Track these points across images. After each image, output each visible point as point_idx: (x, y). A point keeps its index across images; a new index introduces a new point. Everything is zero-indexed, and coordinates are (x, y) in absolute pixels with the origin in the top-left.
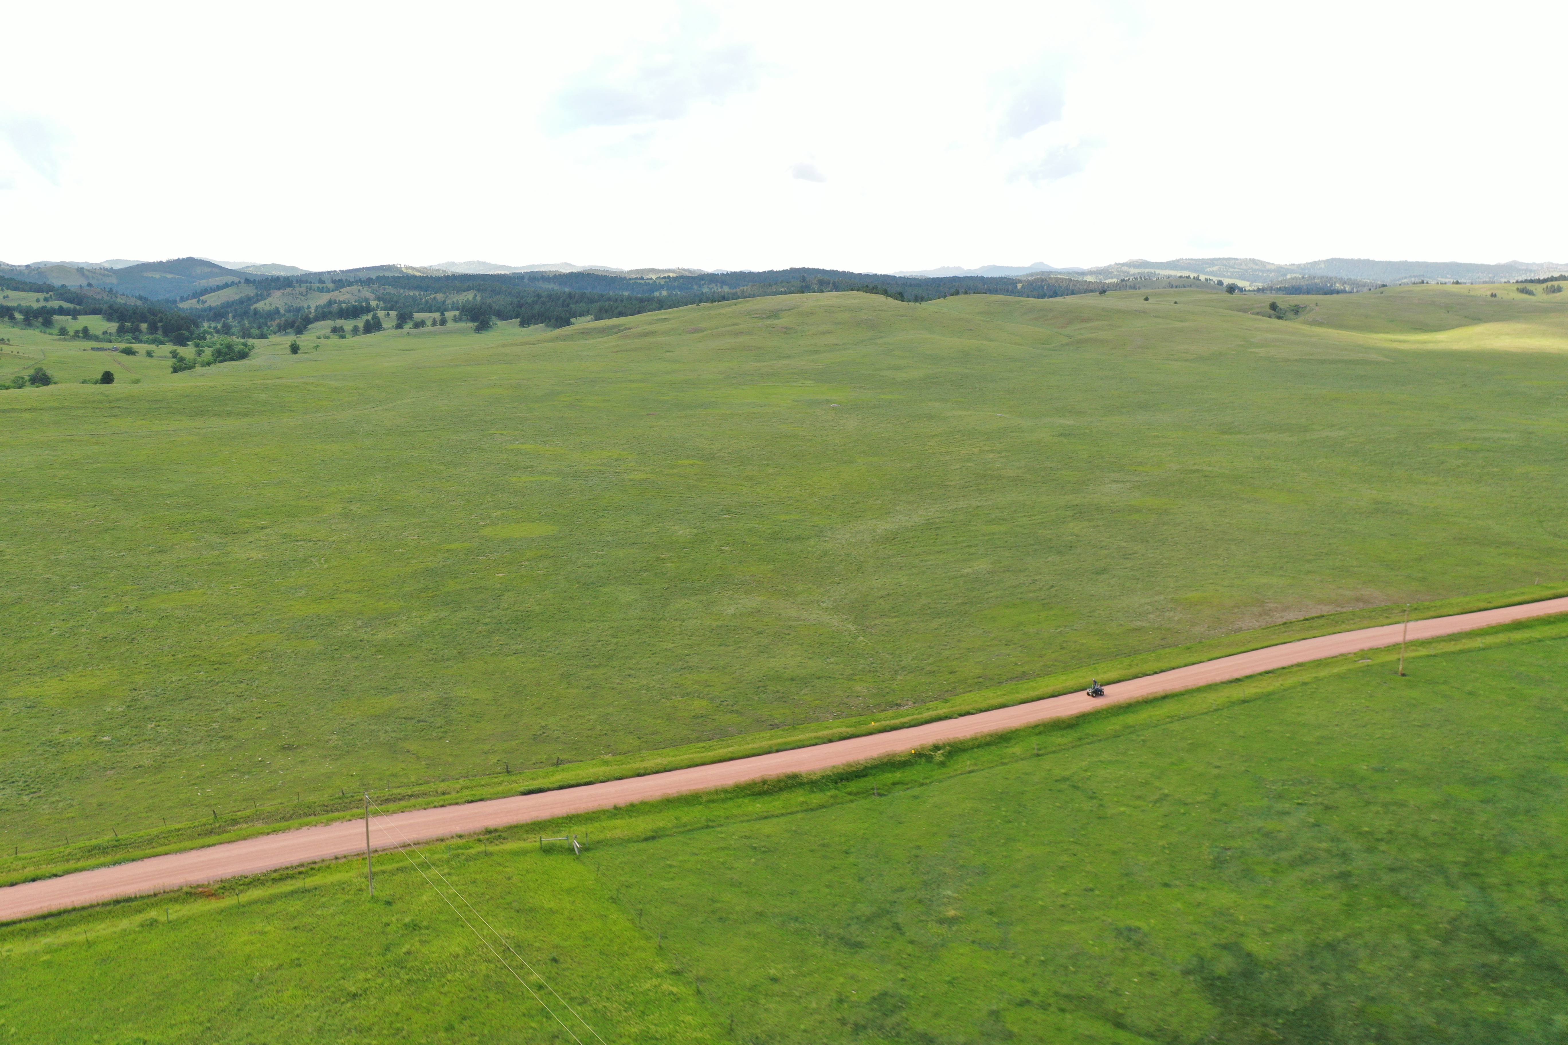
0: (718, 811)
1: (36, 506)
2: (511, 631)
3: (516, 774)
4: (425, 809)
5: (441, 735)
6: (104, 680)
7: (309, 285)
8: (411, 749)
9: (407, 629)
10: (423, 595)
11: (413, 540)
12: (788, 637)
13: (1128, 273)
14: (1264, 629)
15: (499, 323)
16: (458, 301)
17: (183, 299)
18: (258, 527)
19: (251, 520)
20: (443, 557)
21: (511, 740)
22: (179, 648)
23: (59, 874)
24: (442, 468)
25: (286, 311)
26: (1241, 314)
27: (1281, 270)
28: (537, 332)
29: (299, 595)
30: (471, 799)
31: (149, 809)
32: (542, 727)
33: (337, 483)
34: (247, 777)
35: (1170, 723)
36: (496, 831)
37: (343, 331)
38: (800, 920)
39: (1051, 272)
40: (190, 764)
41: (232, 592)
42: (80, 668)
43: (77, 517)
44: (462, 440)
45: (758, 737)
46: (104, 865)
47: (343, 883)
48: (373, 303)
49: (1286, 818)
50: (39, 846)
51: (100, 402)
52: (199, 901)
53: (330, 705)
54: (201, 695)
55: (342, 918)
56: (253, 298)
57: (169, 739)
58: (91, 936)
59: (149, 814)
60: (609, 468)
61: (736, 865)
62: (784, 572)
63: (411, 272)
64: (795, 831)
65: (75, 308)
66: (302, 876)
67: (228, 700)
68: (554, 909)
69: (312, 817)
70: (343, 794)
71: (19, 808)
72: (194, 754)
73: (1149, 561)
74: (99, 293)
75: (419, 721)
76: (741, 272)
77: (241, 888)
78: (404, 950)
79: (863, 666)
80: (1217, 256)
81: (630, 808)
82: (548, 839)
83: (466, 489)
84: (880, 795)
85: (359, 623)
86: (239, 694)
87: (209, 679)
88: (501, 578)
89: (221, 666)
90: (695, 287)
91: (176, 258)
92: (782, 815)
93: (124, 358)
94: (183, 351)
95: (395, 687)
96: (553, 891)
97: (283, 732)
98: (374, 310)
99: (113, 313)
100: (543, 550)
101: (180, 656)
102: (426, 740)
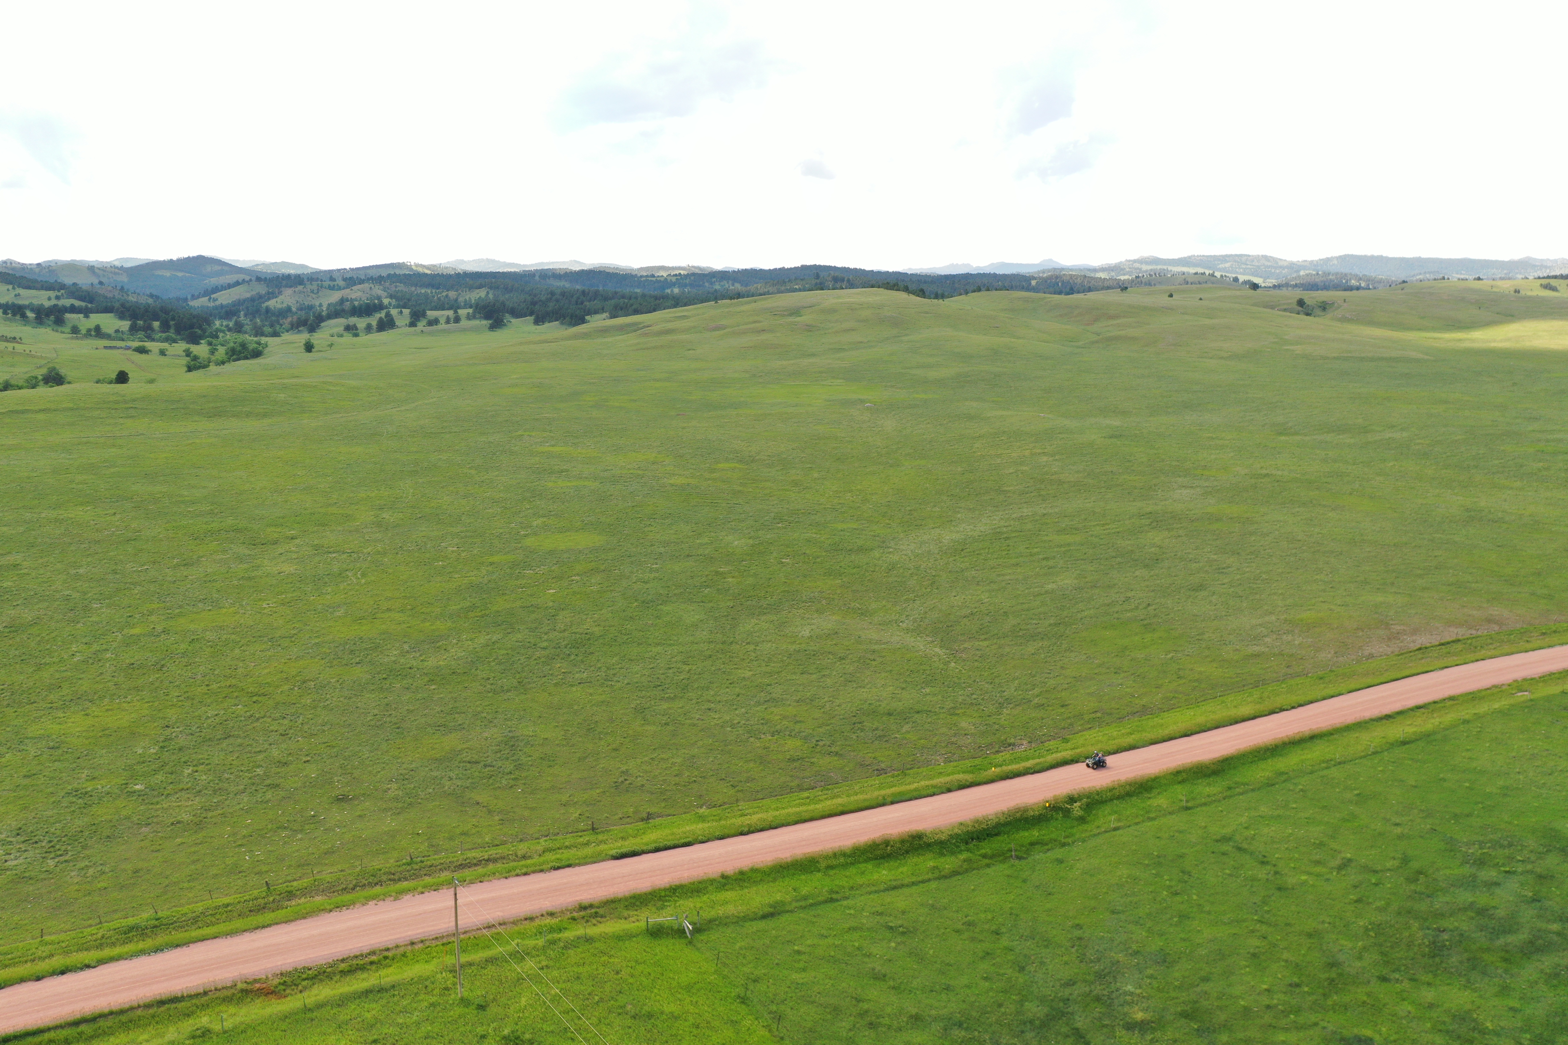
0: (842, 879)
1: (53, 514)
2: (573, 657)
3: (603, 832)
4: (506, 878)
5: (512, 782)
6: (133, 715)
7: (319, 282)
8: (480, 801)
9: (459, 654)
10: (471, 614)
11: (453, 552)
12: (874, 663)
13: (1140, 269)
14: (1399, 655)
15: (513, 320)
16: (470, 299)
17: (194, 297)
18: (287, 538)
19: (279, 530)
20: (488, 571)
21: (591, 789)
22: (212, 677)
23: (93, 964)
24: (473, 472)
25: (298, 309)
26: (1268, 310)
27: (1293, 267)
28: (552, 330)
29: (338, 614)
30: (557, 864)
31: (192, 878)
32: (623, 772)
33: (366, 488)
34: (300, 836)
35: (1327, 768)
36: (591, 906)
37: (357, 329)
38: (965, 1025)
39: (1062, 269)
40: (235, 819)
41: (265, 611)
42: (106, 701)
43: (96, 526)
44: (490, 442)
45: (866, 785)
46: (142, 953)
47: (426, 980)
48: (386, 301)
49: (1498, 891)
50: (69, 927)
51: (117, 402)
52: (257, 1001)
53: (384, 746)
54: (240, 733)
55: (428, 1027)
56: (265, 296)
57: (209, 788)
59: (192, 884)
60: (646, 472)
61: (874, 951)
62: (854, 588)
63: (420, 270)
64: (933, 906)
65: (86, 306)
66: (374, 967)
67: (271, 740)
68: (676, 1014)
69: (378, 888)
70: (412, 859)
71: (43, 876)
72: (238, 807)
73: (1246, 575)
74: (110, 291)
75: (485, 766)
76: (752, 269)
77: (305, 983)
79: (963, 697)
81: (740, 877)
82: (653, 917)
83: (502, 495)
84: (1019, 858)
85: (406, 647)
86: (284, 733)
87: (248, 714)
88: (553, 595)
89: (260, 699)
90: (707, 284)
91: (186, 256)
92: (913, 884)
93: (138, 357)
94: (196, 349)
95: (453, 724)
96: (670, 989)
97: (336, 779)
98: (386, 307)
99: (125, 311)
100: (593, 564)
101: (214, 686)
102: (495, 789)
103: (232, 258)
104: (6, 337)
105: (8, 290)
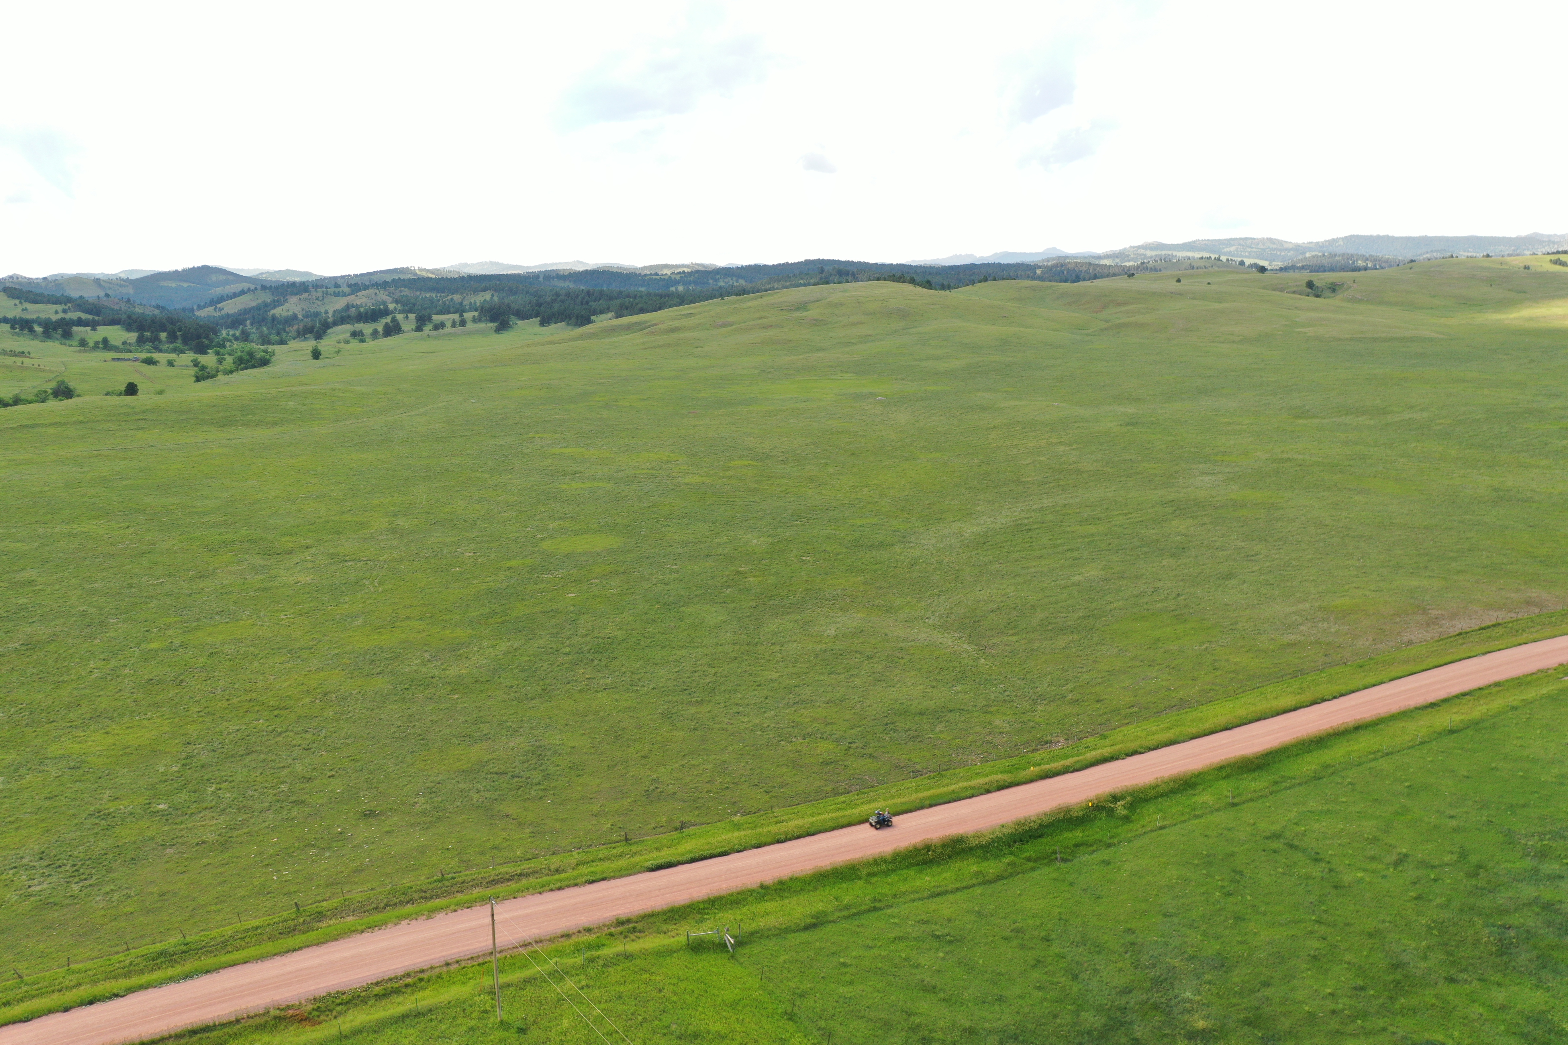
0: (884, 887)
1: (66, 529)
2: (596, 662)
3: (637, 843)
4: (540, 893)
5: (541, 793)
6: (153, 733)
7: (324, 289)
8: (510, 813)
9: (481, 662)
10: (491, 621)
11: (470, 557)
12: (902, 661)
13: (1145, 255)
14: (1439, 641)
15: (519, 322)
16: (476, 302)
17: (200, 307)
18: (302, 547)
19: (294, 539)
20: (505, 576)
21: (622, 798)
22: (232, 691)
23: (122, 993)
24: (486, 476)
25: (303, 317)
26: (1277, 293)
28: (558, 331)
29: (356, 623)
30: (591, 878)
31: (220, 900)
32: (653, 780)
33: (379, 495)
34: (327, 854)
35: (1374, 759)
36: (629, 921)
37: (363, 335)
38: (1021, 1038)
39: (1067, 257)
40: (261, 838)
41: (283, 622)
42: (126, 718)
43: (110, 540)
44: (501, 445)
46: (172, 980)
47: (464, 1003)
48: (391, 306)
50: (95, 954)
51: (127, 414)
52: (291, 1028)
53: (409, 759)
54: (263, 748)
56: (270, 305)
57: (234, 806)
59: (220, 907)
60: (660, 472)
61: (922, 961)
62: (877, 585)
63: (425, 274)
64: (979, 912)
65: (93, 318)
66: (409, 990)
67: (294, 755)
68: (722, 1033)
69: (410, 906)
70: (443, 875)
71: (68, 901)
72: (263, 825)
73: (1275, 562)
74: (117, 303)
75: (513, 777)
76: (755, 265)
77: (339, 1008)
79: (995, 695)
80: (1234, 237)
81: (779, 887)
82: (693, 931)
83: (516, 498)
84: (1064, 860)
85: (427, 656)
86: (307, 747)
87: (270, 728)
88: (573, 599)
89: (281, 712)
90: (711, 281)
91: (190, 266)
92: (957, 890)
93: (146, 368)
94: (204, 359)
95: (479, 734)
96: (715, 1006)
97: (362, 794)
98: (392, 313)
99: (132, 323)
100: (612, 566)
101: (235, 701)
102: (524, 801)
103: (237, 268)
104: (15, 352)
105: (15, 305)
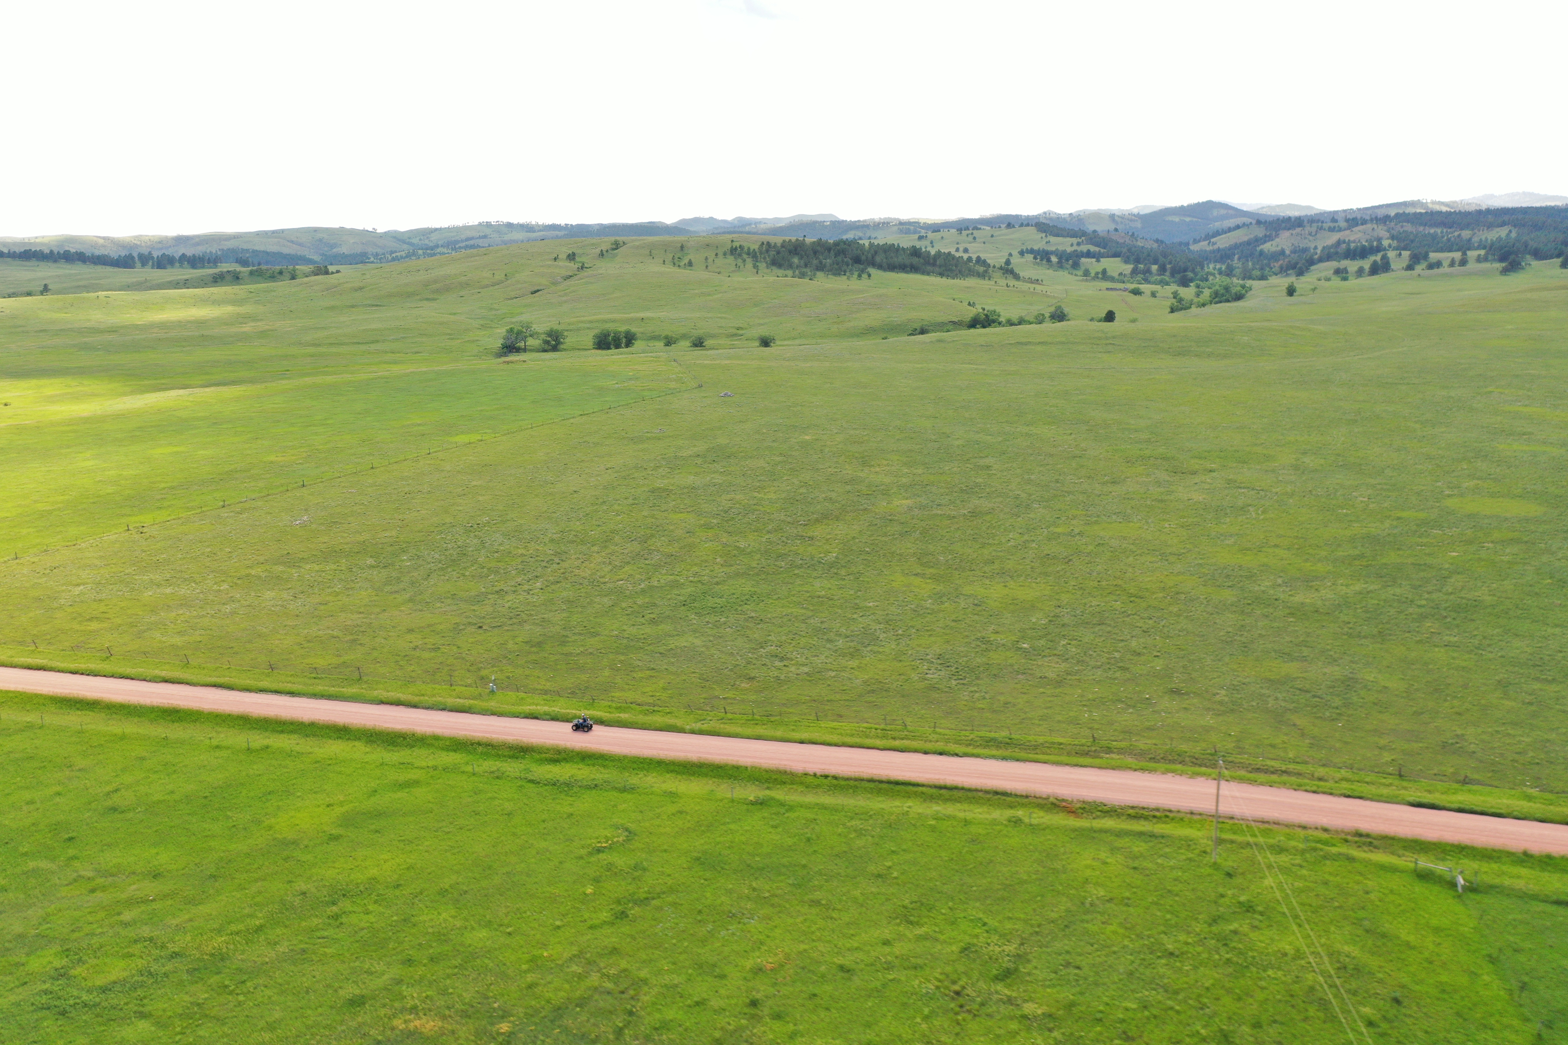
1: (1026, 429)
2: (1448, 620)
3: (1410, 781)
4: (1295, 790)
5: (1334, 716)
6: (1037, 593)
7: (1320, 224)
8: (1298, 723)
9: (1328, 596)
10: (1357, 562)
11: (1362, 502)
15: (1535, 263)
16: (1486, 239)
17: (1196, 241)
18: (1205, 470)
19: (1202, 462)
20: (1391, 525)
21: (1415, 741)
22: (1105, 576)
24: (1417, 426)
25: (1291, 252)
29: (1227, 542)
30: (1349, 793)
31: (1043, 718)
32: (1457, 735)
33: (1297, 433)
34: (1131, 710)
36: (1368, 836)
37: (1347, 272)
40: (1086, 686)
41: (1165, 530)
43: (1055, 442)
44: (1451, 397)
46: (993, 757)
47: (1191, 840)
48: (1385, 243)
50: (953, 727)
51: (1100, 339)
52: (1060, 814)
53: (1227, 659)
54: (1112, 623)
55: (1180, 874)
56: (1261, 239)
57: (1075, 659)
58: (969, 816)
59: (1041, 722)
63: (1437, 208)
65: (1099, 251)
66: (1155, 820)
67: (1134, 633)
68: (1412, 944)
69: (1180, 765)
70: (1216, 751)
71: (947, 690)
72: (1092, 677)
74: (1123, 237)
75: (1314, 696)
77: (1099, 813)
78: (1232, 928)
82: (1425, 863)
83: (1440, 452)
85: (1280, 581)
86: (1146, 630)
87: (1123, 610)
88: (1454, 557)
89: (1136, 600)
91: (1196, 202)
93: (1130, 298)
94: (1184, 292)
95: (1298, 654)
96: (1417, 924)
97: (1175, 675)
98: (1385, 249)
99: (1131, 255)
100: (1516, 533)
101: (1104, 583)
102: (1317, 718)
103: (1240, 202)
104: (1032, 279)
105: (1042, 238)
